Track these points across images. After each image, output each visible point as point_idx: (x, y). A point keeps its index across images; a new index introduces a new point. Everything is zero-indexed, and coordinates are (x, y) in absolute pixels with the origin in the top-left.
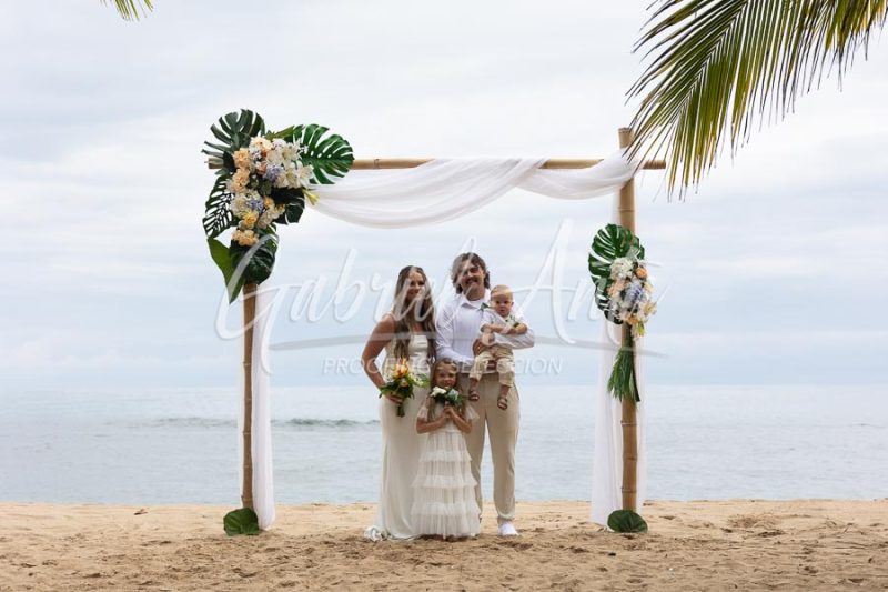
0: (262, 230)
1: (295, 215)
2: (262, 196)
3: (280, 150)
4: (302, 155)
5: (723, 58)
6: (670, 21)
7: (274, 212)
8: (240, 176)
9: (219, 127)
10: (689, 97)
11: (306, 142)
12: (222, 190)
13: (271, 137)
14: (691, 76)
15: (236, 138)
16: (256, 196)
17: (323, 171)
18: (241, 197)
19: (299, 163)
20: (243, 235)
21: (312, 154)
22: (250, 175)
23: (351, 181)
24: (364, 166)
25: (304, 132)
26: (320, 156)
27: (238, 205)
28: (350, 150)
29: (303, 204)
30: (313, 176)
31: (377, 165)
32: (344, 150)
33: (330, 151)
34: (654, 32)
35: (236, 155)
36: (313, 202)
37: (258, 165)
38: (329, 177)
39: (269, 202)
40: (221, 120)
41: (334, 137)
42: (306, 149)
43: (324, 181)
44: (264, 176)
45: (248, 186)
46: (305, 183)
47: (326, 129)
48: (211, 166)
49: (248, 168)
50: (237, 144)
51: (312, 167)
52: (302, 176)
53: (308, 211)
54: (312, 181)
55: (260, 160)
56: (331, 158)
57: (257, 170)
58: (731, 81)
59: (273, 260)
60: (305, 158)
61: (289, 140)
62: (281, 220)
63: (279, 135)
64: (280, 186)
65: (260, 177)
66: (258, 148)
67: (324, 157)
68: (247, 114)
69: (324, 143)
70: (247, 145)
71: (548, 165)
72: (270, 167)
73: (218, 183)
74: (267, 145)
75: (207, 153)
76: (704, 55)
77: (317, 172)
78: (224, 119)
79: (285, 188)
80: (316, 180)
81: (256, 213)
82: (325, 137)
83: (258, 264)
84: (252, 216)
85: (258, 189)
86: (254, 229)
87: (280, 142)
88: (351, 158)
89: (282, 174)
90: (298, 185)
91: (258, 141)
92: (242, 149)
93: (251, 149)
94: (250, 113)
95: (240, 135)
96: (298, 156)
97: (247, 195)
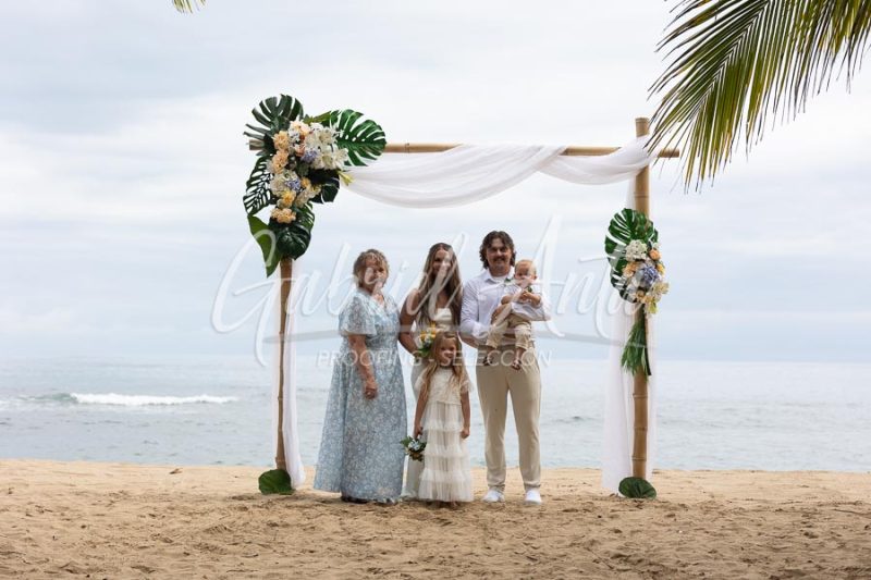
0: (303, 214)
1: (330, 195)
2: (300, 177)
3: (317, 134)
4: (338, 138)
6: (692, 24)
7: (311, 191)
8: (280, 158)
9: (260, 111)
10: (707, 95)
11: (341, 127)
12: (262, 170)
13: (308, 121)
14: (709, 76)
15: (276, 121)
16: (294, 177)
17: (357, 154)
18: (280, 178)
19: (335, 146)
20: (281, 213)
21: (347, 137)
22: (289, 157)
23: (382, 163)
24: (396, 149)
25: (339, 117)
26: (354, 139)
27: (277, 185)
28: (383, 134)
29: (338, 186)
30: (348, 158)
31: (408, 149)
32: (377, 135)
33: (364, 135)
34: (676, 34)
35: (275, 138)
36: (347, 183)
37: (297, 148)
38: (362, 159)
39: (307, 183)
40: (261, 105)
41: (367, 122)
42: (341, 133)
43: (357, 163)
44: (303, 158)
45: (287, 167)
46: (340, 165)
47: (360, 115)
48: (252, 148)
49: (287, 150)
50: (277, 127)
51: (347, 150)
52: (338, 158)
53: (342, 191)
54: (347, 163)
55: (298, 143)
56: (365, 141)
57: (295, 152)
58: (747, 82)
59: (309, 237)
60: (340, 141)
61: (326, 124)
62: (317, 199)
63: (317, 120)
64: (317, 167)
65: (298, 158)
66: (297, 131)
67: (358, 140)
68: (287, 99)
69: (358, 128)
70: (286, 129)
71: (568, 152)
72: (308, 149)
73: (258, 164)
74: (305, 129)
75: (249, 135)
76: (722, 56)
77: (352, 155)
78: (265, 104)
79: (321, 170)
80: (351, 163)
81: (294, 192)
82: (359, 122)
83: (295, 240)
84: (290, 195)
85: (296, 170)
86: (292, 208)
87: (317, 126)
88: (383, 141)
89: (319, 157)
90: (334, 166)
91: (297, 125)
92: (282, 133)
93: (291, 133)
94: (289, 99)
95: (281, 119)
96: (334, 139)
97: (286, 176)
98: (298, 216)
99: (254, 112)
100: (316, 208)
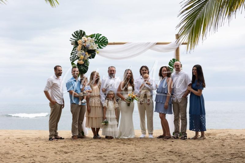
0: (86, 62)
1: (93, 57)
2: (85, 52)
3: (89, 40)
4: (95, 41)
5: (200, 18)
6: (187, 9)
7: (88, 56)
8: (79, 47)
9: (74, 34)
10: (191, 28)
11: (96, 38)
12: (75, 50)
13: (87, 37)
14: (192, 23)
15: (78, 37)
16: (83, 52)
17: (100, 45)
18: (80, 52)
19: (94, 43)
20: (80, 62)
21: (98, 41)
22: (82, 46)
23: (107, 48)
24: (111, 44)
25: (95, 35)
26: (99, 41)
27: (79, 54)
28: (107, 40)
29: (95, 54)
30: (98, 47)
31: (114, 44)
33: (102, 40)
34: (183, 12)
35: (78, 41)
36: (98, 53)
37: (84, 44)
38: (102, 47)
39: (87, 53)
40: (74, 33)
41: (103, 37)
42: (96, 40)
43: (101, 48)
44: (86, 47)
45: (81, 49)
46: (96, 48)
47: (101, 35)
48: (72, 44)
49: (81, 45)
50: (79, 39)
51: (97, 44)
52: (95, 47)
53: (97, 55)
54: (98, 48)
56: (102, 42)
57: (84, 45)
58: (202, 24)
59: (88, 68)
60: (96, 42)
61: (92, 37)
62: (90, 58)
63: (89, 36)
64: (89, 49)
65: (84, 47)
66: (84, 40)
67: (101, 42)
69: (101, 38)
70: (81, 39)
71: (157, 44)
72: (87, 44)
73: (74, 49)
74: (86, 39)
75: (71, 41)
76: (195, 18)
77: (99, 46)
78: (75, 32)
79: (91, 50)
80: (99, 48)
81: (83, 56)
82: (101, 37)
83: (84, 69)
84: (82, 57)
85: (84, 50)
86: (83, 60)
87: (89, 38)
88: (107, 42)
89: (90, 46)
90: (94, 49)
91: (84, 38)
92: (80, 40)
93: (82, 40)
94: (82, 31)
95: (79, 36)
96: (94, 42)
97: (81, 52)
98: (85, 62)
99: (72, 35)
100: (90, 60)
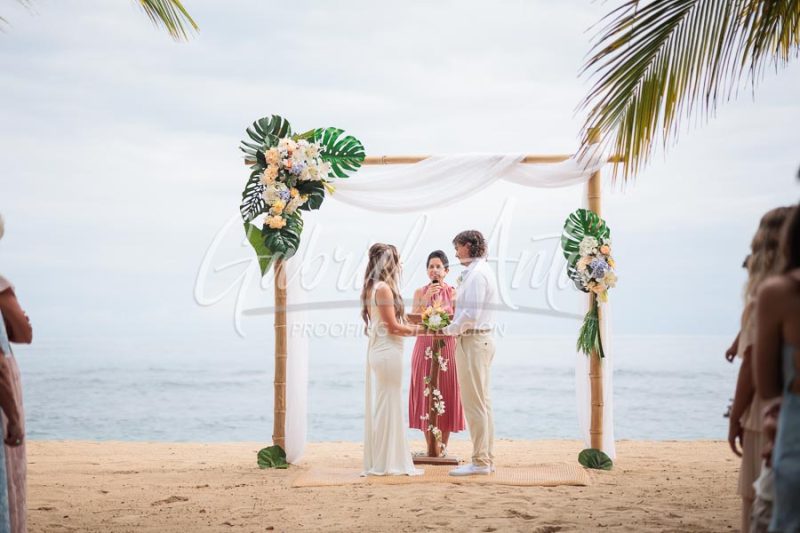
0: (292, 219)
1: (316, 203)
2: (289, 187)
3: (304, 150)
4: (322, 153)
5: (655, 76)
6: (609, 50)
7: (299, 200)
8: (270, 172)
9: (253, 130)
10: (627, 107)
11: (325, 142)
12: (256, 182)
13: (296, 138)
15: (267, 139)
16: (284, 187)
17: (339, 166)
18: (271, 189)
19: (320, 160)
20: (272, 219)
21: (330, 152)
22: (279, 170)
23: (361, 175)
24: (374, 162)
25: (323, 134)
26: (337, 153)
27: (269, 195)
28: (362, 148)
29: (323, 194)
30: (332, 171)
31: (385, 161)
32: (357, 149)
33: (345, 149)
34: (596, 59)
35: (267, 154)
36: (331, 192)
37: (285, 162)
38: (344, 171)
39: (295, 193)
40: (255, 124)
41: (348, 137)
42: (325, 148)
43: (340, 174)
44: (291, 171)
45: (278, 179)
46: (326, 177)
47: (341, 131)
48: (247, 162)
49: (277, 164)
50: (268, 144)
51: (330, 164)
52: (321, 170)
54: (330, 175)
55: (287, 158)
56: (345, 155)
57: (284, 166)
58: (661, 94)
59: (298, 241)
60: (324, 156)
61: (311, 140)
62: (305, 207)
63: (303, 137)
64: (304, 179)
65: (287, 172)
66: (285, 148)
67: (341, 154)
68: (277, 119)
69: (340, 143)
70: (276, 145)
71: (527, 160)
72: (295, 163)
73: (252, 176)
74: (292, 145)
75: (243, 150)
76: (639, 74)
77: (335, 167)
78: (258, 123)
79: (309, 181)
80: (334, 174)
81: (284, 202)
82: (341, 137)
83: (285, 243)
84: (280, 204)
85: (285, 182)
86: (283, 215)
87: (304, 142)
88: (363, 155)
89: (306, 169)
90: (318, 178)
91: (285, 143)
92: (272, 149)
93: (280, 149)
94: (279, 119)
95: (270, 137)
96: (319, 154)
97: (276, 187)
98: (288, 222)
99: (248, 130)
100: (304, 215)
